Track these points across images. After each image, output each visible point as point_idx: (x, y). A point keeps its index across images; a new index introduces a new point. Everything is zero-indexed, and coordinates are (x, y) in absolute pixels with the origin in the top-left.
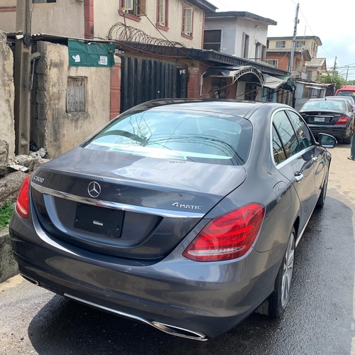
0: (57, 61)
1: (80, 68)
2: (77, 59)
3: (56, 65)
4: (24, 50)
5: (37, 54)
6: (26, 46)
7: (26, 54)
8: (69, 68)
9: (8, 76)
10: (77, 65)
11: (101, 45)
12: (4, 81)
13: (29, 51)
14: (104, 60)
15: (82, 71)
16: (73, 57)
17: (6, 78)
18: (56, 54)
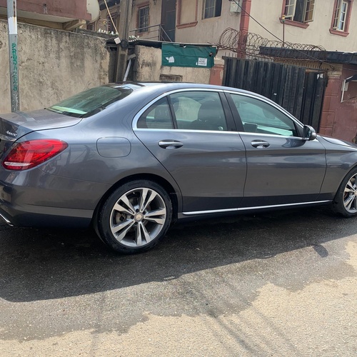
0: (150, 61)
1: (173, 68)
2: (171, 60)
3: (148, 65)
4: (121, 52)
5: (133, 56)
6: (124, 49)
7: (123, 56)
8: (162, 67)
9: (104, 71)
10: (171, 65)
11: (200, 48)
12: (100, 75)
13: (126, 53)
14: (203, 61)
15: (176, 71)
16: (167, 58)
17: (102, 73)
18: (150, 56)
